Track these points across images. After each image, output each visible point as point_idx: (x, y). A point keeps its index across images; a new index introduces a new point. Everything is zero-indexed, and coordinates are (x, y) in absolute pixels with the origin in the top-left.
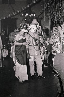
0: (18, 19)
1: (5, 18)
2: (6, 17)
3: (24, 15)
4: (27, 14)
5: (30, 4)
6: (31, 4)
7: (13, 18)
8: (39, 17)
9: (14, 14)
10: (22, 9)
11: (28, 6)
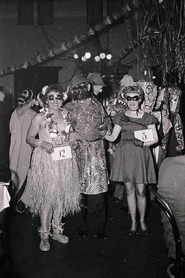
0: (61, 68)
1: (25, 67)
2: (29, 64)
3: (80, 58)
4: (88, 55)
5: (96, 27)
6: (98, 28)
7: (49, 64)
8: (123, 62)
9: (51, 54)
10: (72, 40)
11: (91, 32)
